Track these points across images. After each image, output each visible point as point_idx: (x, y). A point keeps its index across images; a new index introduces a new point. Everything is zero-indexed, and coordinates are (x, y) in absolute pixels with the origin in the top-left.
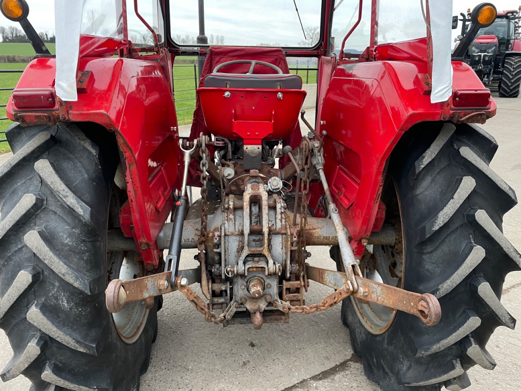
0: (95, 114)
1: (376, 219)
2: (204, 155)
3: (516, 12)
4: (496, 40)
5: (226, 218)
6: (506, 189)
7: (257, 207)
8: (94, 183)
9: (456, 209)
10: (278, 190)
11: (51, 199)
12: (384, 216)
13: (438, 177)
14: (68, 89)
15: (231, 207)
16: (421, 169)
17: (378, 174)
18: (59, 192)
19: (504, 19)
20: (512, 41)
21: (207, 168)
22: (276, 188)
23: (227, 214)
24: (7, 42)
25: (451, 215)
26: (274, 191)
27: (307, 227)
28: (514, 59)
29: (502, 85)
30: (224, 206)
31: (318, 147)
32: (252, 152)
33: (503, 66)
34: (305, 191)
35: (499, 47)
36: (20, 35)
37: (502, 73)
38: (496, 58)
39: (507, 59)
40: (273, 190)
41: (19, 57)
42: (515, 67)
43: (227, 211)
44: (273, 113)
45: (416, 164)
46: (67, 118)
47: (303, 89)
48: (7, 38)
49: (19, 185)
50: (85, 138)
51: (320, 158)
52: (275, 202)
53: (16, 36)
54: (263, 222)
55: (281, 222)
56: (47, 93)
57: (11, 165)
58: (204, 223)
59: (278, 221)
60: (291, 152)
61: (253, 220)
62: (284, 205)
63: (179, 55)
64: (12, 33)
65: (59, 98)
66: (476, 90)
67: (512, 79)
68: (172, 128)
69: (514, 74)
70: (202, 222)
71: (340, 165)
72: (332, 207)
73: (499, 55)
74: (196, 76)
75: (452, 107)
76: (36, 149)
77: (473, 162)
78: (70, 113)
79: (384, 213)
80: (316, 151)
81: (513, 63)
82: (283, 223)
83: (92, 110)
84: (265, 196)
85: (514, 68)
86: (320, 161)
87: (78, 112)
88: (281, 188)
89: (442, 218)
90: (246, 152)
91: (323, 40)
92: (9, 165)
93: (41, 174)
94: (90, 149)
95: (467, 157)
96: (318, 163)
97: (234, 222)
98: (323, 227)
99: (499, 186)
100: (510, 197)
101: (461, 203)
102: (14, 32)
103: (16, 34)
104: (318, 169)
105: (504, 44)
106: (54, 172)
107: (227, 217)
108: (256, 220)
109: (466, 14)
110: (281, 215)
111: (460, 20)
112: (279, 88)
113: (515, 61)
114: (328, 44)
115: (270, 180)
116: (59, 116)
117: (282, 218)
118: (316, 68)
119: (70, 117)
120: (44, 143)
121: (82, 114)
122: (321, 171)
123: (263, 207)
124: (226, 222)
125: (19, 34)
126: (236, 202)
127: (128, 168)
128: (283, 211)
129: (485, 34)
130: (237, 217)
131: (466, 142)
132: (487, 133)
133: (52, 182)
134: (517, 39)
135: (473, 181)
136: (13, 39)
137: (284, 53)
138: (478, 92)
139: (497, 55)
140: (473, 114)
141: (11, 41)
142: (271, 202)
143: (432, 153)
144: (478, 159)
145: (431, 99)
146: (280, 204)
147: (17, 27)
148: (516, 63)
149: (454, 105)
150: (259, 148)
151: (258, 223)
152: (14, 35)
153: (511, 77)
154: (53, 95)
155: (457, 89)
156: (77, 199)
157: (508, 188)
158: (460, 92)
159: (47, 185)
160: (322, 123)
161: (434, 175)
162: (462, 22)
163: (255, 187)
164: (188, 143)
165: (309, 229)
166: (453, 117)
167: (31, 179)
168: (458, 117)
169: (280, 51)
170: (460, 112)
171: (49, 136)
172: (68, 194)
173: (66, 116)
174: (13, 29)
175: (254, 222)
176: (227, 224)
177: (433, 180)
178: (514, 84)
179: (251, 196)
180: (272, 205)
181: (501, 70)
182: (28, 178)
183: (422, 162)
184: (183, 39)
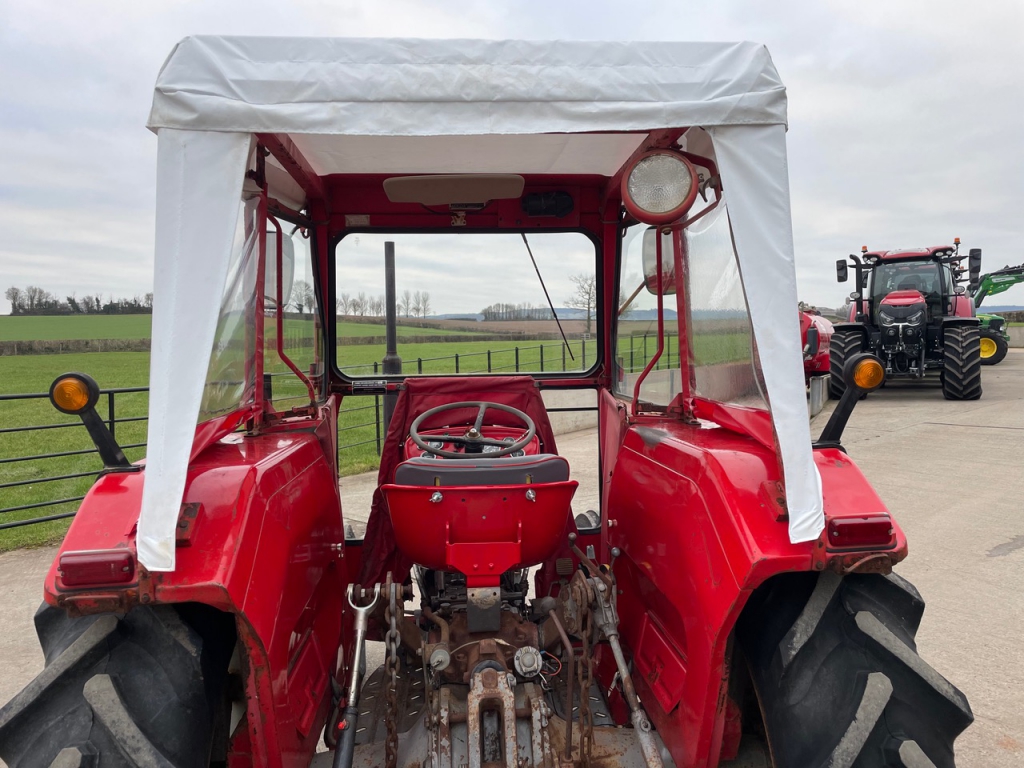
0: (203, 588)
1: (726, 738)
2: (394, 621)
3: (951, 249)
4: (921, 300)
5: (435, 745)
6: (949, 694)
7: (495, 719)
8: (189, 711)
9: (864, 740)
10: (535, 674)
11: (108, 754)
12: (739, 730)
13: (825, 670)
14: (161, 551)
15: (444, 721)
16: (791, 657)
17: (716, 662)
18: (125, 742)
19: (931, 262)
20: (951, 299)
21: (399, 644)
22: (529, 669)
23: (437, 737)
24: (20, 314)
25: (856, 754)
26: (528, 676)
27: (595, 753)
28: (960, 331)
29: (946, 378)
30: (430, 718)
31: (604, 591)
32: (482, 601)
33: (942, 344)
34: (585, 681)
35: (929, 309)
36: (46, 302)
37: (942, 356)
38: (927, 330)
39: (948, 331)
40: (525, 674)
41: (40, 342)
42: (964, 345)
43: (435, 729)
44: (520, 525)
45: (782, 646)
46: (152, 599)
47: (571, 479)
48: (21, 306)
49: (52, 726)
50: (179, 622)
51: (609, 614)
52: (529, 705)
53: (40, 303)
54: (508, 756)
55: (543, 750)
56: (122, 557)
57: (40, 687)
58: (391, 757)
59: (536, 747)
60: (555, 610)
61: (488, 748)
62: (547, 711)
63: (350, 393)
64: (32, 299)
65: (143, 566)
66: (865, 517)
67: (963, 367)
68: (333, 545)
69: (964, 357)
70: (388, 755)
71: (650, 612)
72: (639, 719)
73: (932, 324)
74: (378, 436)
75: (829, 546)
76: (88, 653)
77: (883, 643)
78: (159, 590)
79: (738, 724)
80: (601, 599)
81: (960, 339)
82: (547, 751)
83: (197, 582)
84: (508, 699)
85: (962, 347)
86: (610, 620)
87: (173, 587)
88: (540, 668)
89: (840, 761)
90: (471, 602)
91: (603, 362)
92: (37, 688)
93: (94, 706)
94: (185, 646)
95: (870, 633)
96: (607, 624)
97: (449, 754)
98: (626, 750)
99: (936, 688)
100: (958, 710)
101: (870, 729)
102: (37, 297)
103: (40, 300)
104: (607, 635)
105: (938, 303)
106: (118, 700)
107: (436, 742)
108: (494, 747)
109: (860, 256)
110: (542, 734)
111: (851, 266)
112: (528, 481)
113: (964, 335)
114: (612, 370)
115: (518, 654)
116: (138, 596)
117: (543, 739)
118: (596, 406)
119: (158, 596)
120: (104, 639)
121: (179, 591)
122: (612, 639)
123: (507, 724)
124: (434, 753)
125: (44, 300)
126: (453, 707)
127: (253, 672)
128: (544, 724)
129: (900, 287)
130: (456, 742)
131: (867, 595)
132: (902, 579)
133: (114, 722)
134: (959, 295)
135: (887, 681)
136: (32, 309)
137: (536, 385)
138: (870, 520)
139: (928, 324)
140: (867, 559)
141: (27, 313)
142: (522, 705)
143: (807, 625)
144: (891, 636)
145: (791, 536)
146: (538, 711)
147: (42, 288)
148: (965, 338)
149: (831, 543)
150: (495, 594)
151: (498, 754)
152: (35, 302)
153: (961, 364)
154: (132, 560)
155: (833, 516)
156: (156, 754)
157: (951, 691)
158: (838, 522)
159: (102, 727)
160: (610, 524)
161: (816, 668)
162: (854, 269)
163: (490, 681)
164: (363, 591)
165: (599, 757)
166: (834, 564)
167: (74, 712)
168: (842, 564)
169: (530, 381)
170: (844, 557)
171: (114, 625)
172: (140, 745)
173: (151, 595)
174: (35, 291)
175: (490, 753)
176: (436, 758)
177: (816, 679)
178: (968, 364)
179: (483, 700)
180: (523, 713)
181: (940, 351)
182: (70, 710)
183: (792, 644)
184: (354, 300)
